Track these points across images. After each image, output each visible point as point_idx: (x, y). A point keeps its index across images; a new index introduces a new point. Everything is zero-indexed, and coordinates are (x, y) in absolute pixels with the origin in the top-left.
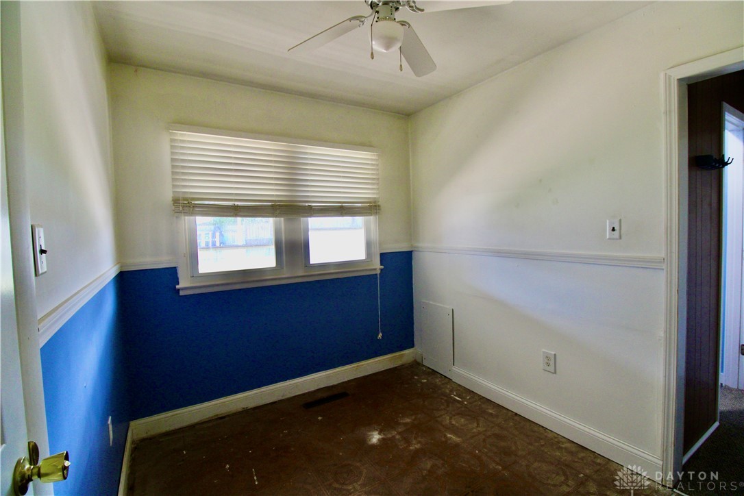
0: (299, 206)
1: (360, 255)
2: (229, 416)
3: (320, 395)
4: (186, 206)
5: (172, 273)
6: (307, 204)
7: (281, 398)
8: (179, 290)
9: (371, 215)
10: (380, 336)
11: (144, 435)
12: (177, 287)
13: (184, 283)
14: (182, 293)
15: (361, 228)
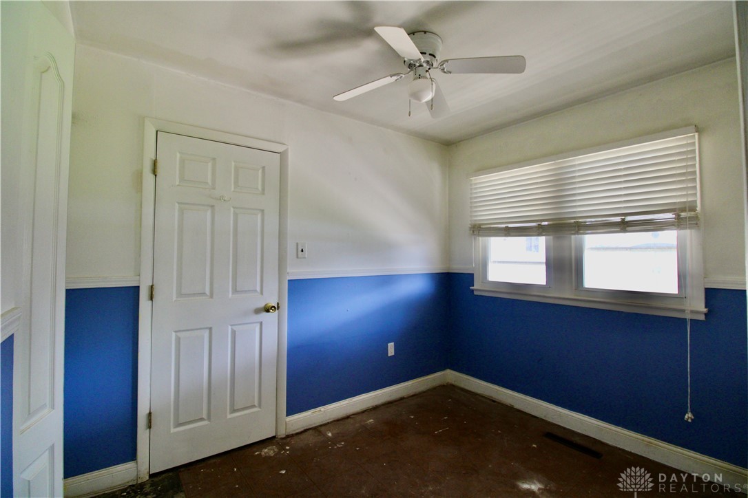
0: (565, 224)
1: (669, 286)
2: (499, 403)
3: (577, 440)
4: (480, 230)
5: (470, 278)
6: (573, 221)
7: (542, 416)
8: (473, 290)
9: (686, 228)
10: (689, 416)
11: (453, 383)
12: (471, 288)
13: (477, 286)
14: (476, 293)
15: (670, 248)
